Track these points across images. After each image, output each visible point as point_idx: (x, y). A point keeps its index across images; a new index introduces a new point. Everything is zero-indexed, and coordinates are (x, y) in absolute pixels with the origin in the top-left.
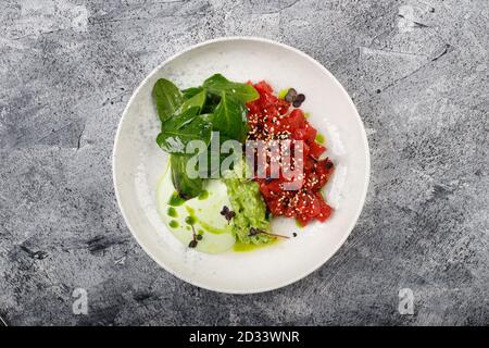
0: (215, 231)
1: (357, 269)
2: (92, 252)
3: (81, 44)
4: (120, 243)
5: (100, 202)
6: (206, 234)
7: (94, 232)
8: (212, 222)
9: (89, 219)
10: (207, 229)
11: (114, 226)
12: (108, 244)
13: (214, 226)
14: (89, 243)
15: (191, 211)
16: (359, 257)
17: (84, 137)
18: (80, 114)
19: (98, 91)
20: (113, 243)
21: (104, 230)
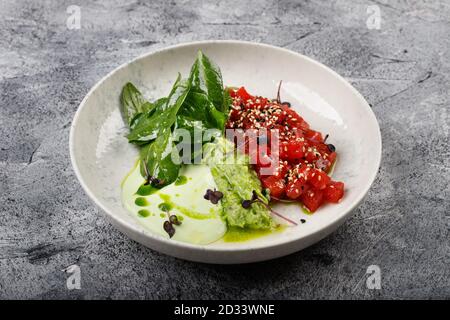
0: (197, 217)
1: (395, 262)
2: (32, 261)
3: (46, 85)
4: (71, 250)
5: (49, 211)
6: (186, 220)
7: (37, 240)
8: (193, 207)
9: (33, 226)
10: (188, 214)
11: (64, 233)
12: (55, 252)
13: (197, 211)
14: (30, 251)
15: (165, 197)
16: (392, 249)
17: (38, 153)
18: (36, 135)
19: (59, 117)
20: (62, 250)
21: (51, 238)
